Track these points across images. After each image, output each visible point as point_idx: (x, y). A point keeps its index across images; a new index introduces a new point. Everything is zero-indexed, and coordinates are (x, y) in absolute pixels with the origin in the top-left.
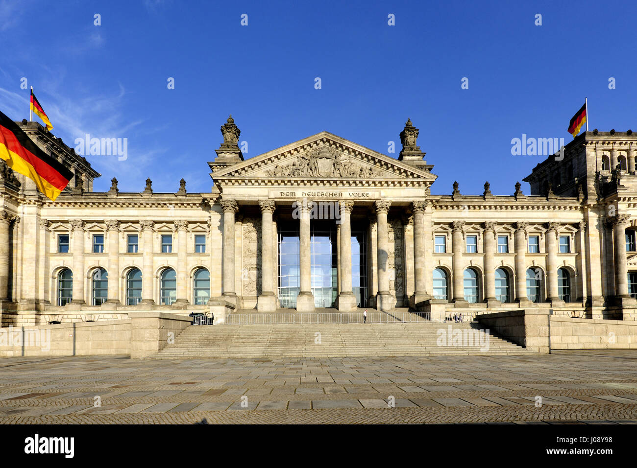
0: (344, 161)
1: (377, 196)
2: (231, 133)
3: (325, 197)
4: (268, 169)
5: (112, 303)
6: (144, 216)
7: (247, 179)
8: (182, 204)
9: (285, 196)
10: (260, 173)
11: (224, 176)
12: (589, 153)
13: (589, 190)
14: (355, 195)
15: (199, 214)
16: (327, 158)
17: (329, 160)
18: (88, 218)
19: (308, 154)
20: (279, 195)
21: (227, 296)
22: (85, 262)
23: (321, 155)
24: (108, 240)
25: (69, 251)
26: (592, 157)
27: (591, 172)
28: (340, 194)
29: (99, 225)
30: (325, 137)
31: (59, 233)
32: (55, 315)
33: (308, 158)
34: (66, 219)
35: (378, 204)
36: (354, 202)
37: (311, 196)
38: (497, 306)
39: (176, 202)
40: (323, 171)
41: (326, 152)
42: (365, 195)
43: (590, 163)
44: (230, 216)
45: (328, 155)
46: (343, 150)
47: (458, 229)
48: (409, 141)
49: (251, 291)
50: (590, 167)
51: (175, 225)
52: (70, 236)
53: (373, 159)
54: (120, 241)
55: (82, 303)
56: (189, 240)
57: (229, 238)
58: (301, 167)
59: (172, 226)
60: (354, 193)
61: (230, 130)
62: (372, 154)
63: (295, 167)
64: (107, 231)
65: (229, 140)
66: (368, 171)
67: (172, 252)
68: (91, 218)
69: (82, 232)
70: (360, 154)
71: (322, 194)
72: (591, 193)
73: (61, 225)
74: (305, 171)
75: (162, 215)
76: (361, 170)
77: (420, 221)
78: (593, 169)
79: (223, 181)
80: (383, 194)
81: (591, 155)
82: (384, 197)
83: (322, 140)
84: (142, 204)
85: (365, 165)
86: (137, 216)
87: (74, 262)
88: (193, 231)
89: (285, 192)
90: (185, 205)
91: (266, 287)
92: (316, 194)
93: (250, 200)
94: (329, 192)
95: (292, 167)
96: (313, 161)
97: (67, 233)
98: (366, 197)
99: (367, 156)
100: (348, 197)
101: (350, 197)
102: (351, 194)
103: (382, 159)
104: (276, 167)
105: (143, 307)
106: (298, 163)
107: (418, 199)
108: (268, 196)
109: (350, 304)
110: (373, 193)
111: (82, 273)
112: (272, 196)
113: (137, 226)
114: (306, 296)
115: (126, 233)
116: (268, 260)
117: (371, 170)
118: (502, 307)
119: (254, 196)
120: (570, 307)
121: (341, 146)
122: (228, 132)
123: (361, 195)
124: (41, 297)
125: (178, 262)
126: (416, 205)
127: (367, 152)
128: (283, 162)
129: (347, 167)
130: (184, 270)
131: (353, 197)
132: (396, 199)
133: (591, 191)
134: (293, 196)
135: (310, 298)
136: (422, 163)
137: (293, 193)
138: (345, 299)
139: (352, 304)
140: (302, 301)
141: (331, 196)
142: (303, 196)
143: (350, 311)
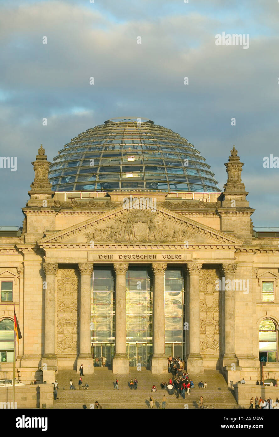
0: (158, 223)
1: (189, 258)
3: (140, 259)
4: (87, 232)
7: (69, 243)
9: (103, 258)
10: (81, 238)
11: (48, 242)
14: (169, 257)
15: (8, 259)
16: (143, 222)
17: (144, 224)
19: (125, 217)
20: (97, 258)
23: (136, 219)
28: (155, 256)
33: (125, 221)
35: (190, 266)
36: (167, 263)
37: (127, 259)
40: (138, 234)
41: (141, 217)
42: (177, 257)
44: (51, 278)
45: (144, 219)
48: (233, 175)
53: (185, 223)
58: (118, 230)
60: (167, 255)
61: (42, 166)
63: (112, 230)
65: (41, 177)
66: (181, 233)
71: (138, 256)
74: (122, 235)
76: (174, 232)
80: (195, 256)
82: (196, 259)
85: (178, 226)
89: (103, 255)
91: (83, 349)
92: (132, 256)
93: (71, 262)
94: (144, 254)
95: (109, 229)
96: (128, 225)
98: (179, 259)
99: (179, 220)
100: (162, 258)
102: (165, 257)
104: (95, 230)
106: (115, 226)
107: (228, 261)
108: (87, 258)
109: (162, 367)
110: (186, 255)
112: (91, 258)
114: (122, 358)
117: (183, 232)
119: (75, 259)
123: (174, 257)
126: (226, 267)
128: (102, 225)
129: (161, 230)
131: (166, 259)
132: (207, 260)
134: (110, 258)
135: (126, 360)
136: (244, 204)
137: (110, 255)
138: (157, 362)
139: (164, 367)
140: (118, 364)
141: (146, 258)
142: (120, 258)
143: (162, 373)
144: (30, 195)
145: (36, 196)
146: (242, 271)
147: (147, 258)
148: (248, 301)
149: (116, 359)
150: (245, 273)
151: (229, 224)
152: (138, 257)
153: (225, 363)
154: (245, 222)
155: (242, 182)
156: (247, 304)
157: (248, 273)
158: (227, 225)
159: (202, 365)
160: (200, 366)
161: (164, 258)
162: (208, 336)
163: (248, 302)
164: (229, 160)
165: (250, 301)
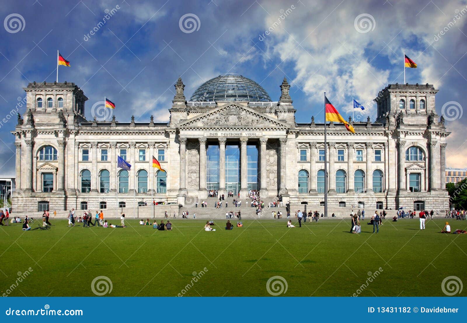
0: (243, 116)
1: (260, 135)
2: (180, 89)
3: (233, 135)
4: (204, 121)
5: (114, 191)
6: (131, 139)
7: (193, 127)
8: (153, 133)
9: (212, 135)
10: (200, 124)
11: (181, 126)
12: (392, 98)
13: (391, 123)
15: (162, 138)
16: (234, 115)
17: (235, 116)
18: (101, 140)
19: (225, 112)
20: (209, 135)
21: (182, 190)
22: (98, 166)
23: (231, 113)
24: (110, 153)
25: (89, 160)
26: (394, 101)
27: (393, 110)
28: (241, 134)
29: (106, 144)
30: (233, 104)
31: (83, 149)
32: (85, 198)
33: (224, 114)
34: (89, 141)
35: (261, 140)
36: (248, 138)
37: (226, 135)
38: (334, 194)
39: (150, 132)
40: (232, 122)
42: (254, 134)
43: (392, 104)
44: (183, 146)
45: (235, 113)
46: (243, 110)
47: (313, 147)
48: (284, 92)
49: (192, 186)
50: (393, 107)
51: (148, 145)
52: (89, 151)
53: (258, 115)
54: (117, 153)
55: (97, 191)
56: (155, 153)
57: (183, 159)
58: (221, 119)
59: (146, 145)
60: (248, 133)
61: (180, 87)
62: (257, 113)
64: (110, 148)
65: (179, 93)
66: (256, 121)
67: (146, 160)
68: (102, 140)
69: (96, 149)
70: (251, 112)
71: (232, 134)
72: (392, 124)
73: (85, 145)
74: (223, 122)
75: (142, 138)
76: (252, 121)
77: (283, 149)
78: (394, 109)
79: (181, 128)
80: (264, 134)
81: (393, 100)
82: (264, 135)
83: (231, 105)
84: (130, 133)
85: (254, 117)
86: (127, 139)
87: (92, 167)
88: (157, 148)
89: (212, 133)
90: (155, 133)
91: (202, 185)
92: (228, 134)
93: (194, 137)
94: (235, 133)
95: (216, 119)
96: (226, 116)
97: (88, 149)
98: (255, 136)
99: (255, 114)
101: (246, 135)
103: (263, 116)
104: (208, 120)
105: (131, 194)
106: (219, 117)
107: (282, 137)
108: (203, 135)
109: (245, 195)
110: (259, 133)
111: (96, 173)
112: (205, 135)
113: (127, 145)
114: (223, 191)
115: (120, 149)
116: (203, 171)
117: (257, 121)
118: (337, 195)
119: (196, 135)
120: (377, 195)
121: (242, 108)
122: (179, 88)
123: (252, 134)
124: (76, 188)
125: (149, 167)
126: (281, 140)
127: (255, 112)
128: (212, 117)
129: (245, 119)
130: (153, 172)
131: (248, 135)
132: (271, 136)
133: (392, 123)
134: (216, 135)
136: (291, 107)
137: (216, 133)
142: (221, 135)
144: (173, 102)
145: (176, 103)
146: (290, 143)
147: (237, 135)
149: (220, 191)
150: (291, 145)
154: (291, 117)
157: (293, 145)
159: (268, 194)
162: (271, 179)
163: (293, 160)
164: (282, 84)
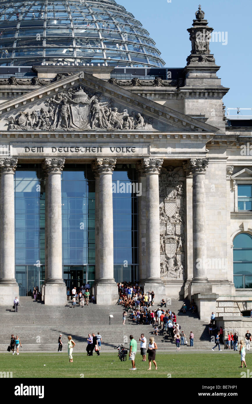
0: (104, 106)
3: (80, 153)
4: (9, 117)
9: (31, 152)
16: (83, 103)
17: (85, 106)
19: (60, 97)
20: (22, 151)
23: (75, 100)
33: (59, 102)
35: (147, 162)
36: (117, 160)
37: (64, 152)
40: (78, 120)
41: (81, 96)
42: (130, 150)
45: (85, 100)
58: (51, 114)
60: (116, 147)
71: (77, 149)
74: (56, 120)
77: (198, 184)
80: (153, 149)
82: (154, 153)
89: (31, 147)
91: (6, 273)
92: (69, 149)
94: (85, 147)
98: (131, 153)
101: (111, 153)
102: (113, 150)
104: (20, 115)
106: (46, 109)
107: (196, 156)
109: (110, 296)
110: (141, 147)
112: (15, 152)
114: (57, 284)
123: (125, 150)
126: (195, 164)
131: (115, 153)
132: (170, 155)
134: (40, 152)
135: (62, 287)
136: (214, 82)
137: (40, 148)
138: (104, 289)
139: (114, 296)
140: (51, 292)
141: (88, 151)
142: (53, 152)
143: (111, 305)
146: (213, 170)
147: (90, 151)
148: (220, 209)
149: (49, 285)
150: (217, 173)
151: (195, 108)
152: (78, 151)
153: (194, 290)
154: (216, 105)
155: (211, 53)
156: (219, 213)
157: (220, 173)
158: (192, 110)
159: (164, 293)
160: (162, 293)
161: (113, 152)
162: (169, 256)
163: (220, 211)
164: (194, 25)
165: (223, 209)
